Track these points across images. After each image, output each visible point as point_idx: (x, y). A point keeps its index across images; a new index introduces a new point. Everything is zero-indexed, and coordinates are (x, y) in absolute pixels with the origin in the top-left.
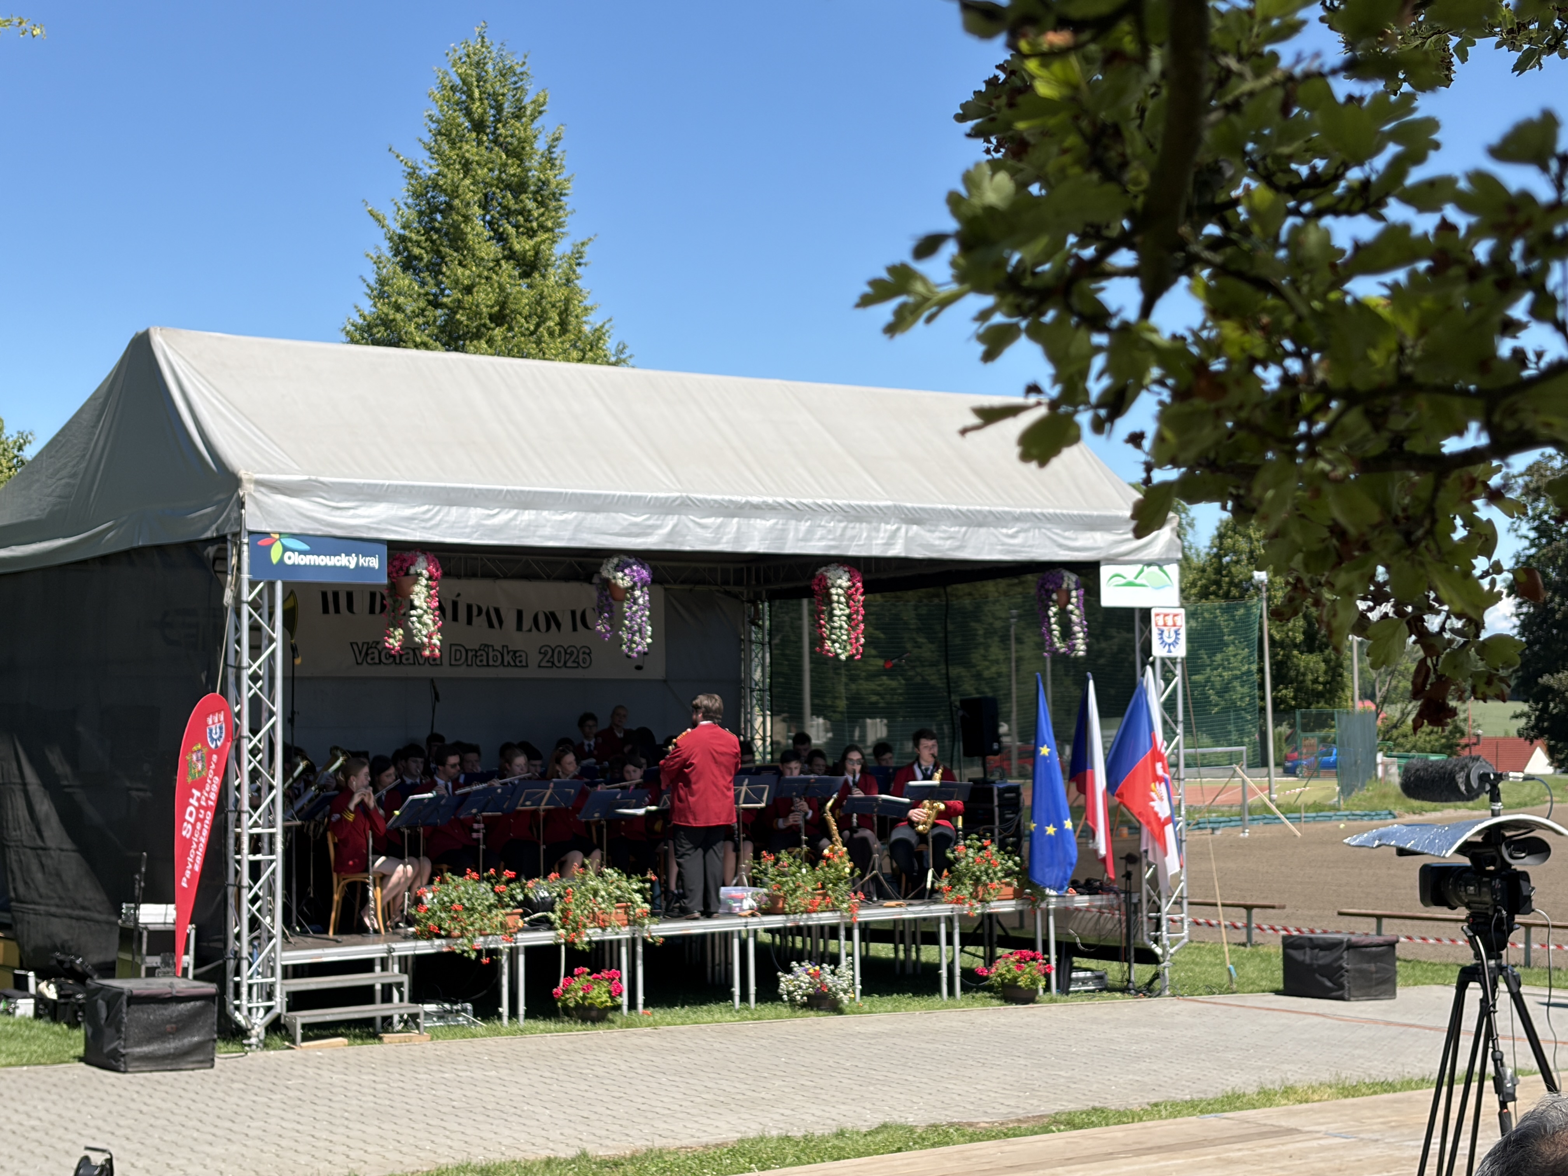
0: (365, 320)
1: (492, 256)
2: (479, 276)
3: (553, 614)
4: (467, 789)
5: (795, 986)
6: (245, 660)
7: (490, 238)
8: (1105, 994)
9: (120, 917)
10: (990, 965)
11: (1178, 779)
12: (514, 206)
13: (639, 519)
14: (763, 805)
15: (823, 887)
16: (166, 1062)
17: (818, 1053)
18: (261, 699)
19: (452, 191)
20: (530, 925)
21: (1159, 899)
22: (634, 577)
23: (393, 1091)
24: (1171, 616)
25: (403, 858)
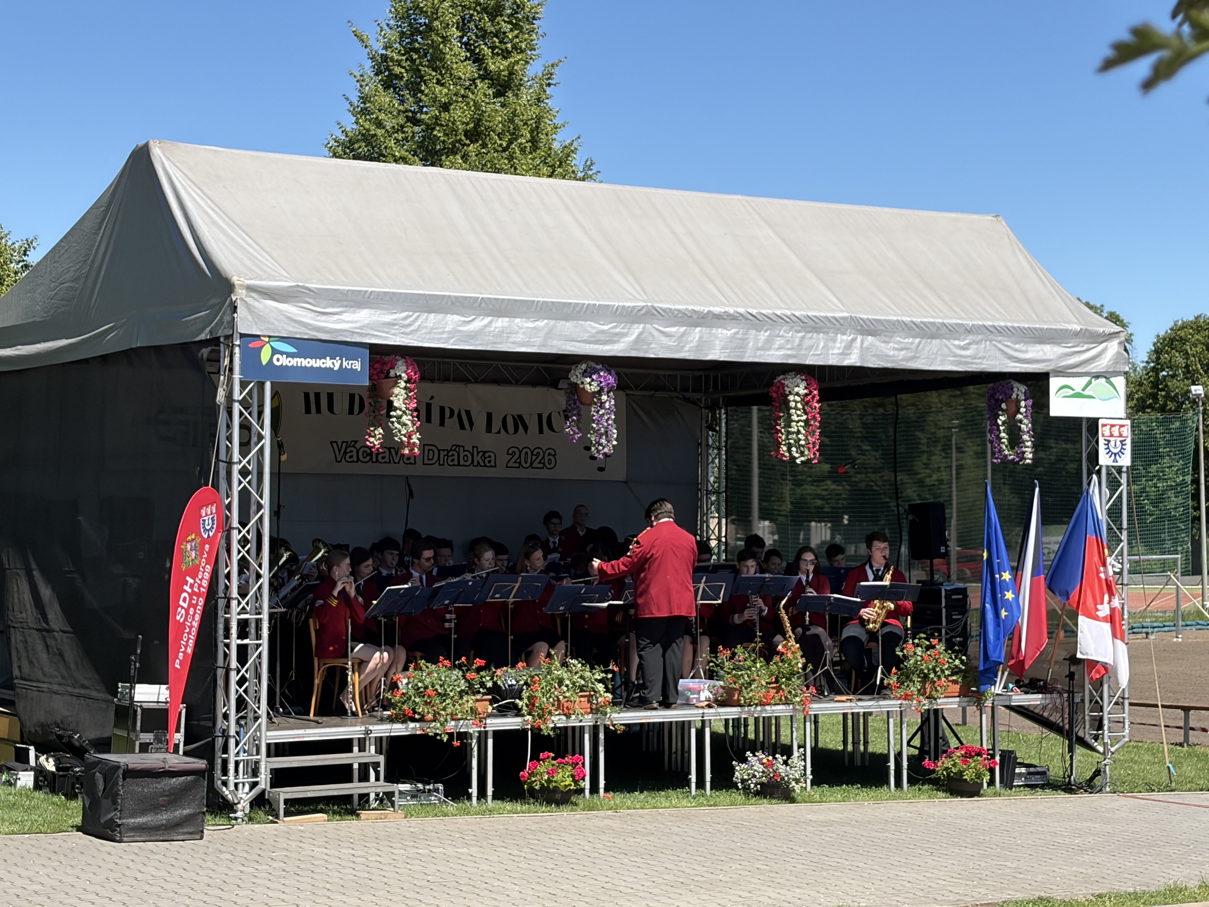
0: (347, 136)
1: (468, 76)
2: (456, 94)
3: (520, 417)
5: (749, 775)
6: (236, 456)
7: (467, 59)
8: (1047, 790)
9: (116, 697)
10: (937, 759)
11: (1122, 585)
12: (490, 27)
13: (606, 328)
14: (720, 602)
15: (777, 681)
16: (159, 832)
17: (772, 839)
18: (250, 492)
19: (432, 13)
20: (499, 711)
21: (1102, 699)
22: (601, 382)
23: (371, 865)
24: (1118, 427)
25: (380, 646)
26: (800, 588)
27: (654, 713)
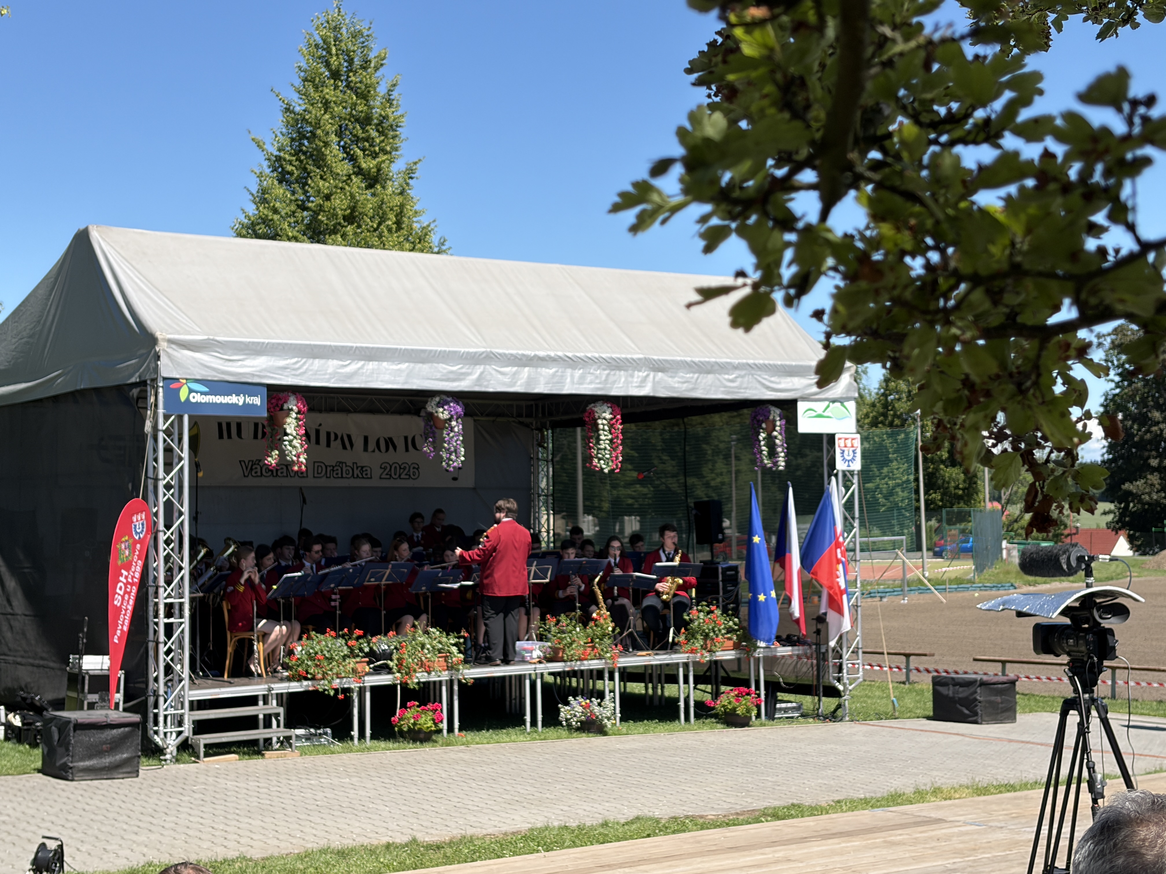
0: (249, 220)
1: (345, 172)
2: (336, 187)
3: (391, 439)
4: (327, 571)
5: (571, 715)
6: (161, 474)
7: (344, 159)
8: (802, 720)
9: (69, 665)
10: (716, 698)
11: (855, 561)
12: (361, 135)
13: (454, 368)
14: (547, 580)
15: (592, 641)
16: (103, 773)
17: (589, 764)
18: (173, 502)
19: (316, 123)
20: (374, 670)
21: (842, 649)
22: (451, 411)
23: (272, 794)
24: (850, 440)
25: (279, 621)
26: (609, 569)
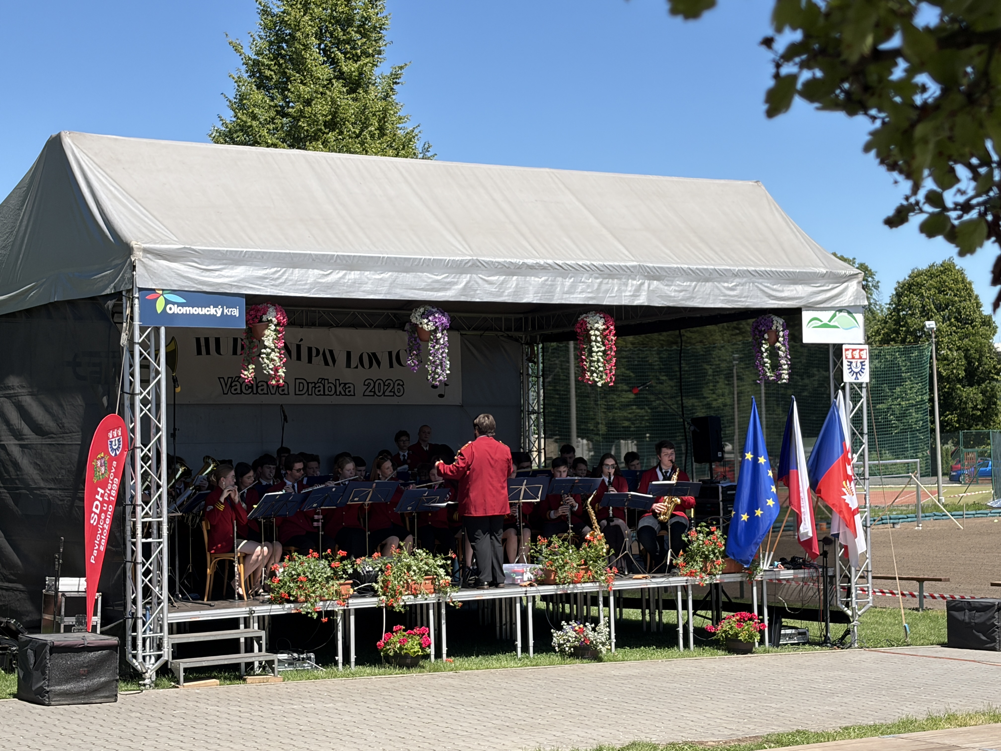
0: (227, 127)
1: (325, 77)
2: (316, 92)
3: (374, 354)
4: (310, 489)
5: (564, 640)
6: (138, 389)
7: (324, 62)
8: (807, 646)
9: (44, 588)
10: (717, 624)
11: (864, 479)
12: (343, 37)
13: (439, 278)
15: (585, 564)
16: (80, 697)
17: (582, 690)
18: (150, 418)
19: (295, 25)
20: (359, 593)
21: (850, 572)
22: (436, 322)
23: (254, 719)
24: (858, 351)
25: (261, 542)
26: (604, 487)
27: (486, 592)
